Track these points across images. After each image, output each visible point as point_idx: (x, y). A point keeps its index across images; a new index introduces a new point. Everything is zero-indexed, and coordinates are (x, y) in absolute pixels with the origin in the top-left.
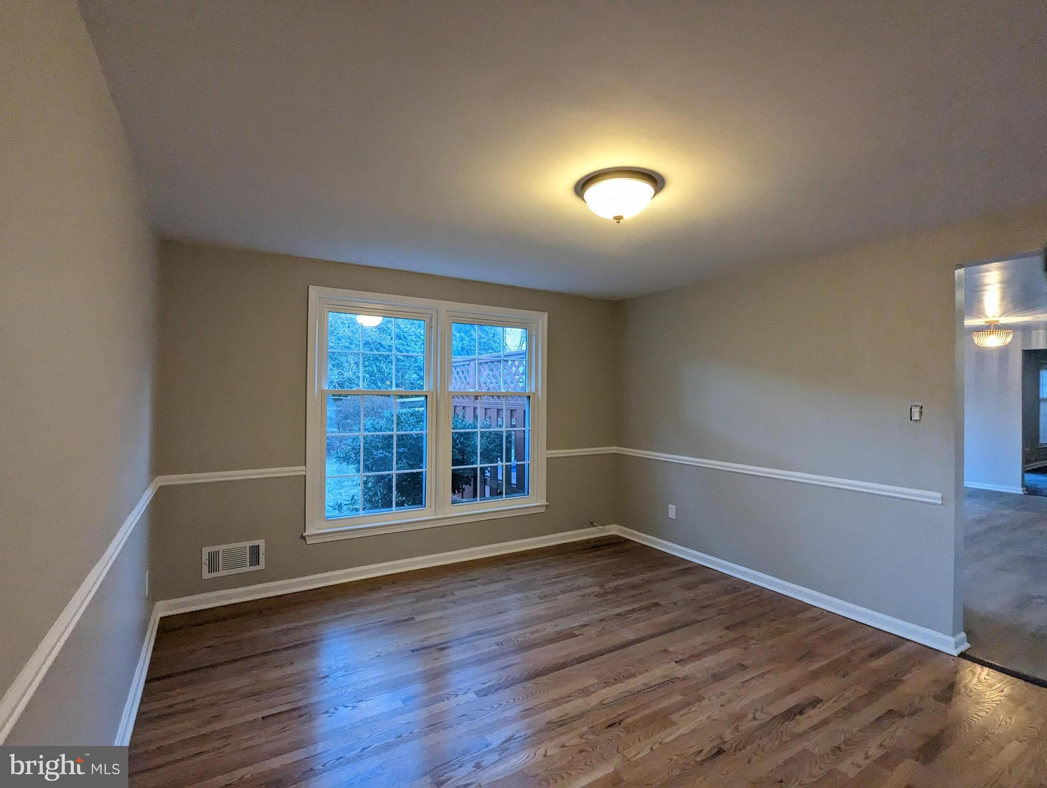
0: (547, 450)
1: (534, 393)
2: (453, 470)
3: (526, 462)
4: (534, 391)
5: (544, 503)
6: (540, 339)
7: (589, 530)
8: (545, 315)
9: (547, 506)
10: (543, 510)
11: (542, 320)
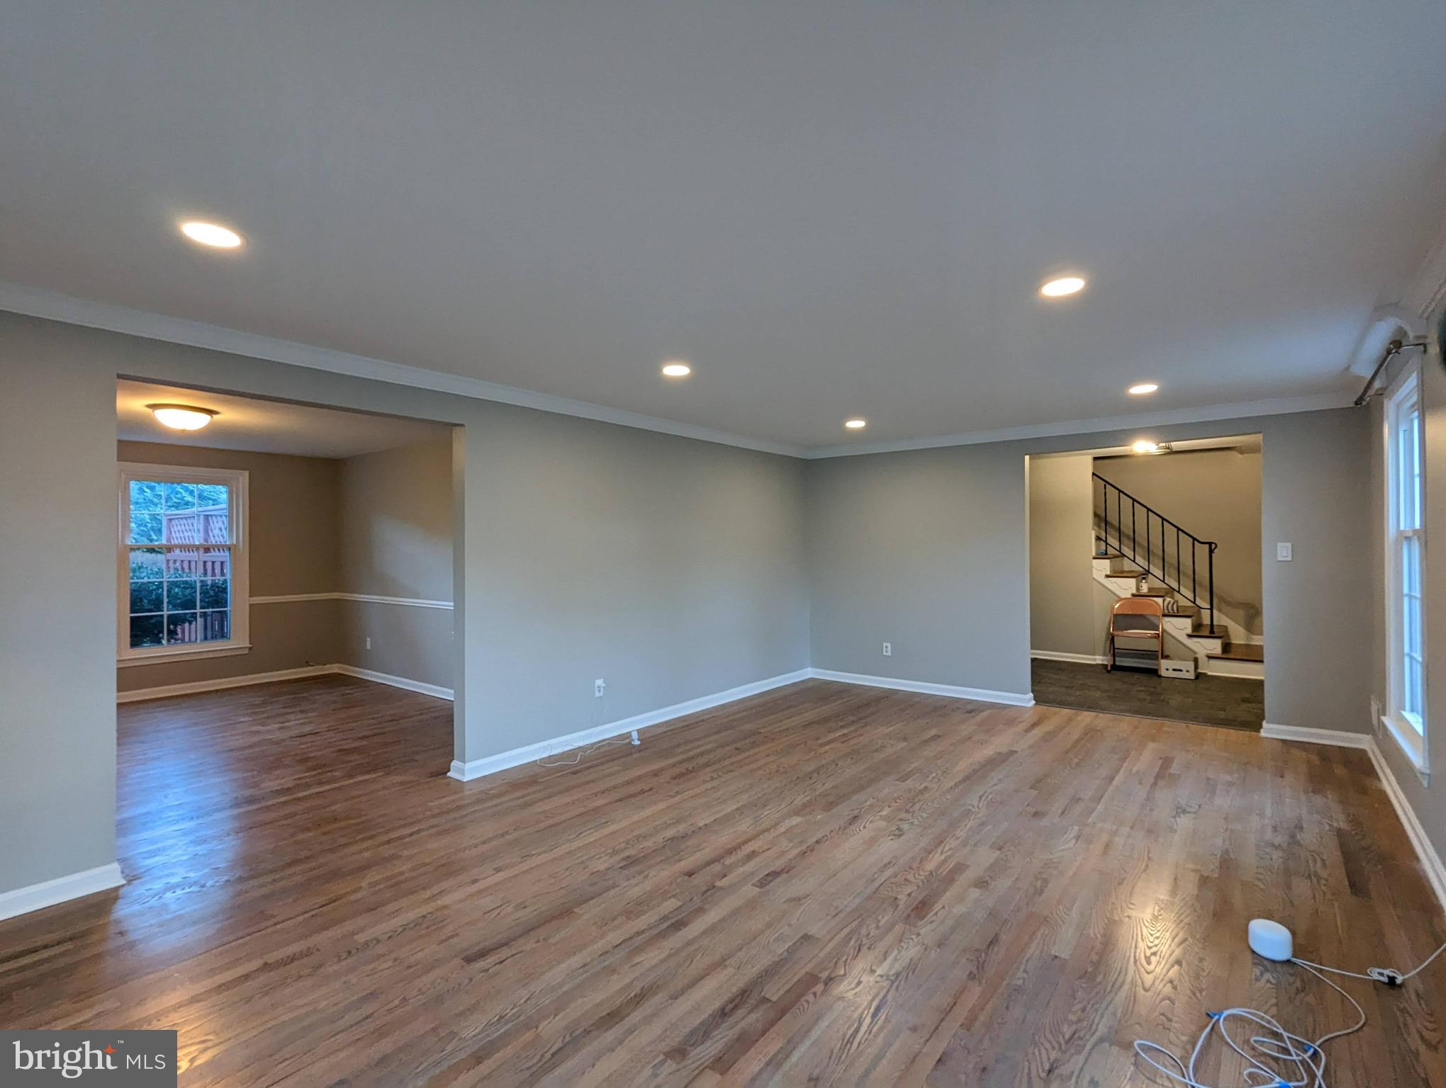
0: (250, 596)
1: (235, 546)
2: (131, 617)
3: (228, 609)
4: (235, 542)
5: (248, 645)
6: (241, 497)
7: (304, 669)
8: (246, 474)
9: (250, 648)
10: (246, 651)
11: (243, 478)
